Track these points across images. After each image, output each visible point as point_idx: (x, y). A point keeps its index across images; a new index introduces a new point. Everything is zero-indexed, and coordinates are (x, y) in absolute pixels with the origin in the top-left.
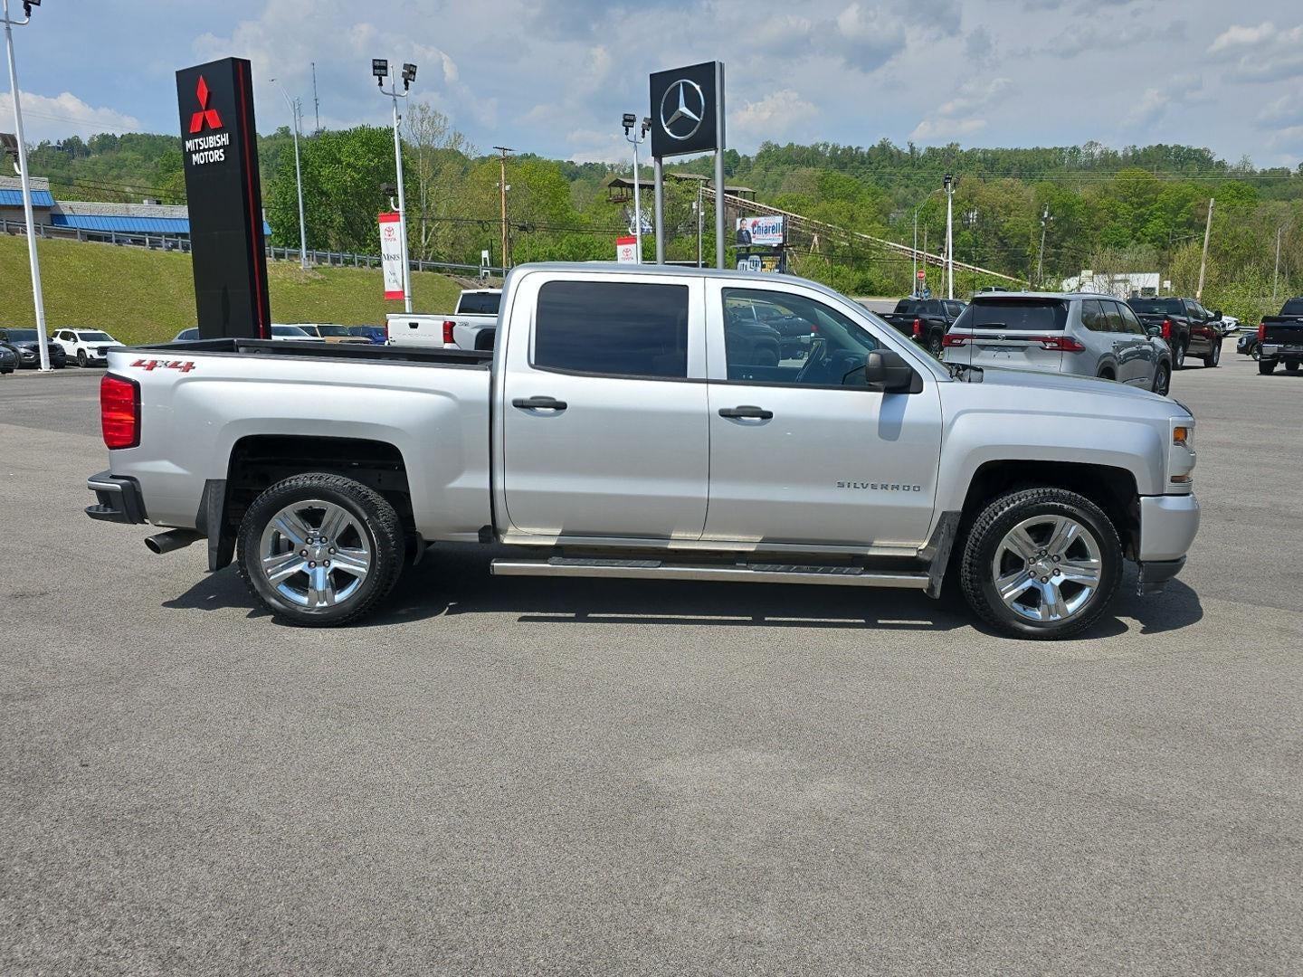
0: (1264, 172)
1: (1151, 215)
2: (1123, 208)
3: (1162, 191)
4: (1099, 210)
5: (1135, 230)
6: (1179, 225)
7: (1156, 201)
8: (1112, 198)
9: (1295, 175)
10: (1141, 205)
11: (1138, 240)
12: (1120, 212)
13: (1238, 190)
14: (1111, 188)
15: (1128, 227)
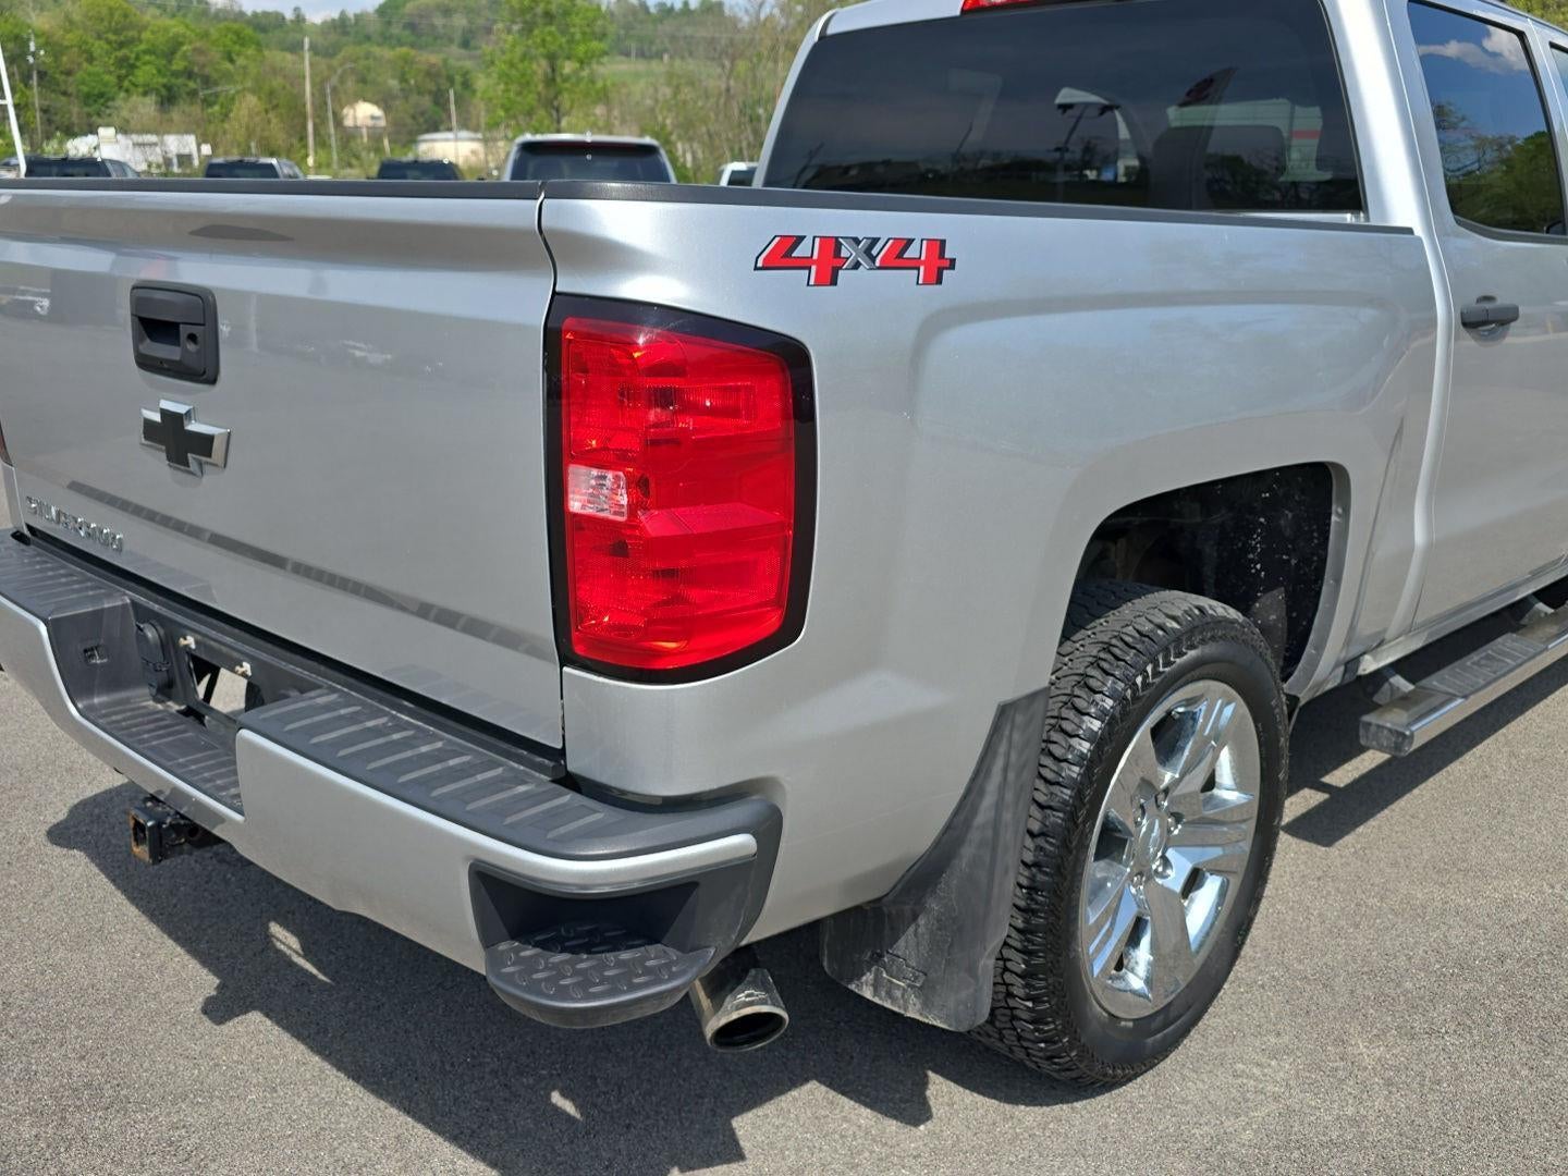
0: (255, 15)
1: (137, 58)
2: (99, 47)
3: (145, 28)
4: (67, 47)
5: (120, 78)
6: (175, 74)
7: (140, 41)
8: (81, 32)
9: (292, 21)
10: (121, 45)
11: (127, 91)
12: (97, 52)
13: (237, 33)
14: (77, 17)
15: (110, 73)
